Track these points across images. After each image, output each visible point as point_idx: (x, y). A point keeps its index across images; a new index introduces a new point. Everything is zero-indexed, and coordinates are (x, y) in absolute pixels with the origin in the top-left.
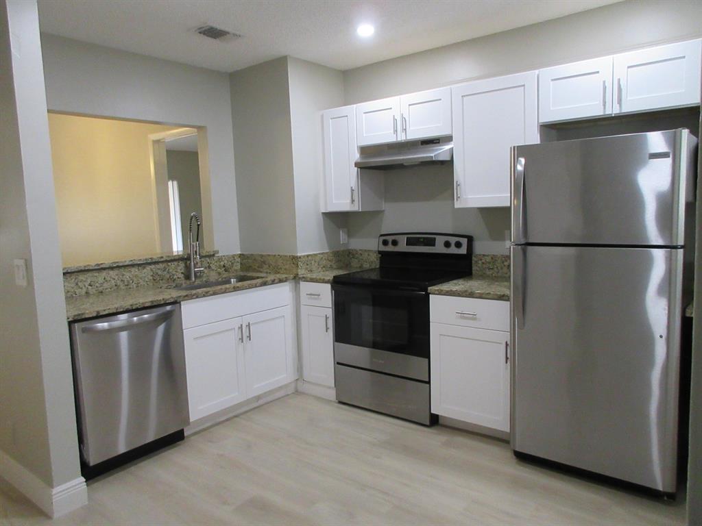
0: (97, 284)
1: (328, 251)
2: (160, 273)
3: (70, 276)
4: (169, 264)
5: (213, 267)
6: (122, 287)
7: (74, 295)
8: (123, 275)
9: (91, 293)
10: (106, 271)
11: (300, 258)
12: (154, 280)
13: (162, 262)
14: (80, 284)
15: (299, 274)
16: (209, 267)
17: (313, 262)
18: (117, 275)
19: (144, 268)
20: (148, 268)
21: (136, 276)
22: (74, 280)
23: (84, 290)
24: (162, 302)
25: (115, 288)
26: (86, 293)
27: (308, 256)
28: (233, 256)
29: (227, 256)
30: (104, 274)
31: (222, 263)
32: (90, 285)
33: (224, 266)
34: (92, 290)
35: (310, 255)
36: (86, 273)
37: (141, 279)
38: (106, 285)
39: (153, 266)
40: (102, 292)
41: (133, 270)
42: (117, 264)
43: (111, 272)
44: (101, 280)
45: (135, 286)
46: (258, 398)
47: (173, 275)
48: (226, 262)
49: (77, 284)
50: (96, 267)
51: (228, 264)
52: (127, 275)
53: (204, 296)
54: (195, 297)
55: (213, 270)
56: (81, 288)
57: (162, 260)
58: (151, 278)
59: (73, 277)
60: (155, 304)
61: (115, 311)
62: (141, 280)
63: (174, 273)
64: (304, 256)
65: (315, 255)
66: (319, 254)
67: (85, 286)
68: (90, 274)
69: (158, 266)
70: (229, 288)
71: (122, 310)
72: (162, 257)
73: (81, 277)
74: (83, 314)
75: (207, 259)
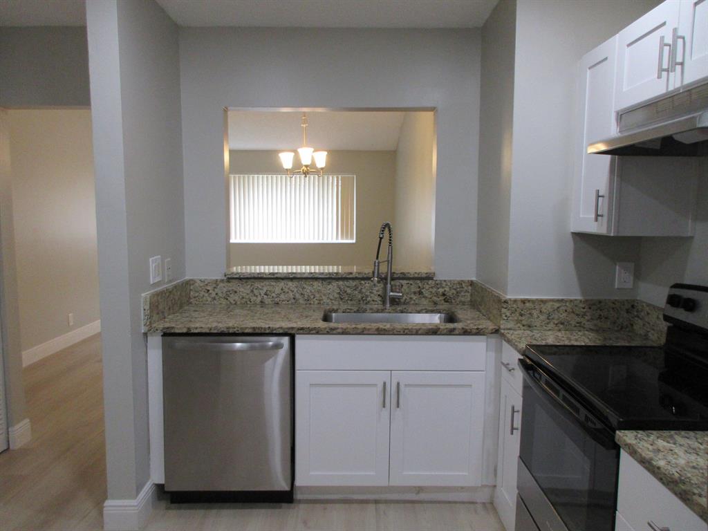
0: (273, 295)
1: (580, 298)
2: (349, 291)
3: (246, 282)
4: (363, 282)
5: (426, 293)
6: (301, 301)
7: (249, 302)
8: (304, 288)
9: (267, 303)
10: (285, 281)
11: (506, 302)
12: (342, 299)
13: (353, 279)
14: (255, 291)
15: (502, 327)
16: (420, 293)
17: (535, 313)
18: (297, 287)
19: (330, 283)
20: (335, 284)
21: (319, 291)
22: (249, 286)
23: (259, 299)
24: (267, 331)
25: (293, 301)
26: (262, 302)
27: (524, 301)
28: (460, 283)
29: (450, 281)
30: (282, 284)
31: (441, 290)
32: (266, 294)
33: (444, 295)
34: (267, 300)
35: (529, 301)
36: (262, 280)
37: (324, 295)
38: (282, 297)
39: (341, 283)
40: (278, 303)
41: (316, 283)
42: (293, 275)
43: (290, 283)
44: (278, 290)
45: (317, 302)
46: (420, 489)
47: (367, 296)
48: (447, 289)
49: (252, 291)
50: (270, 276)
51: (450, 293)
52: (309, 288)
53: (328, 333)
54: (314, 332)
55: (426, 297)
56: (257, 296)
57: (351, 276)
58: (338, 296)
59: (250, 282)
60: (257, 331)
61: (208, 331)
62: (324, 297)
63: (368, 293)
64: (515, 301)
65: (543, 302)
66: (552, 300)
67: (260, 294)
68: (267, 283)
69: (346, 283)
70: (369, 329)
71: (215, 331)
72: (351, 273)
73: (257, 284)
74: (173, 328)
75: (419, 282)
